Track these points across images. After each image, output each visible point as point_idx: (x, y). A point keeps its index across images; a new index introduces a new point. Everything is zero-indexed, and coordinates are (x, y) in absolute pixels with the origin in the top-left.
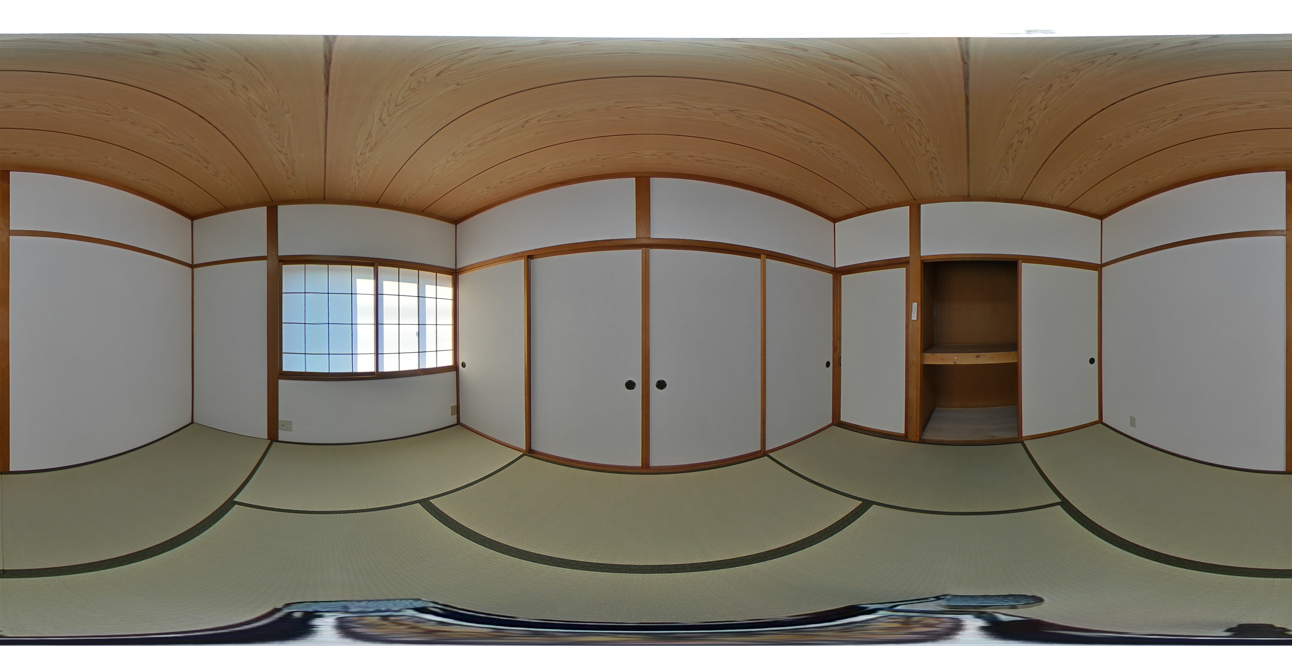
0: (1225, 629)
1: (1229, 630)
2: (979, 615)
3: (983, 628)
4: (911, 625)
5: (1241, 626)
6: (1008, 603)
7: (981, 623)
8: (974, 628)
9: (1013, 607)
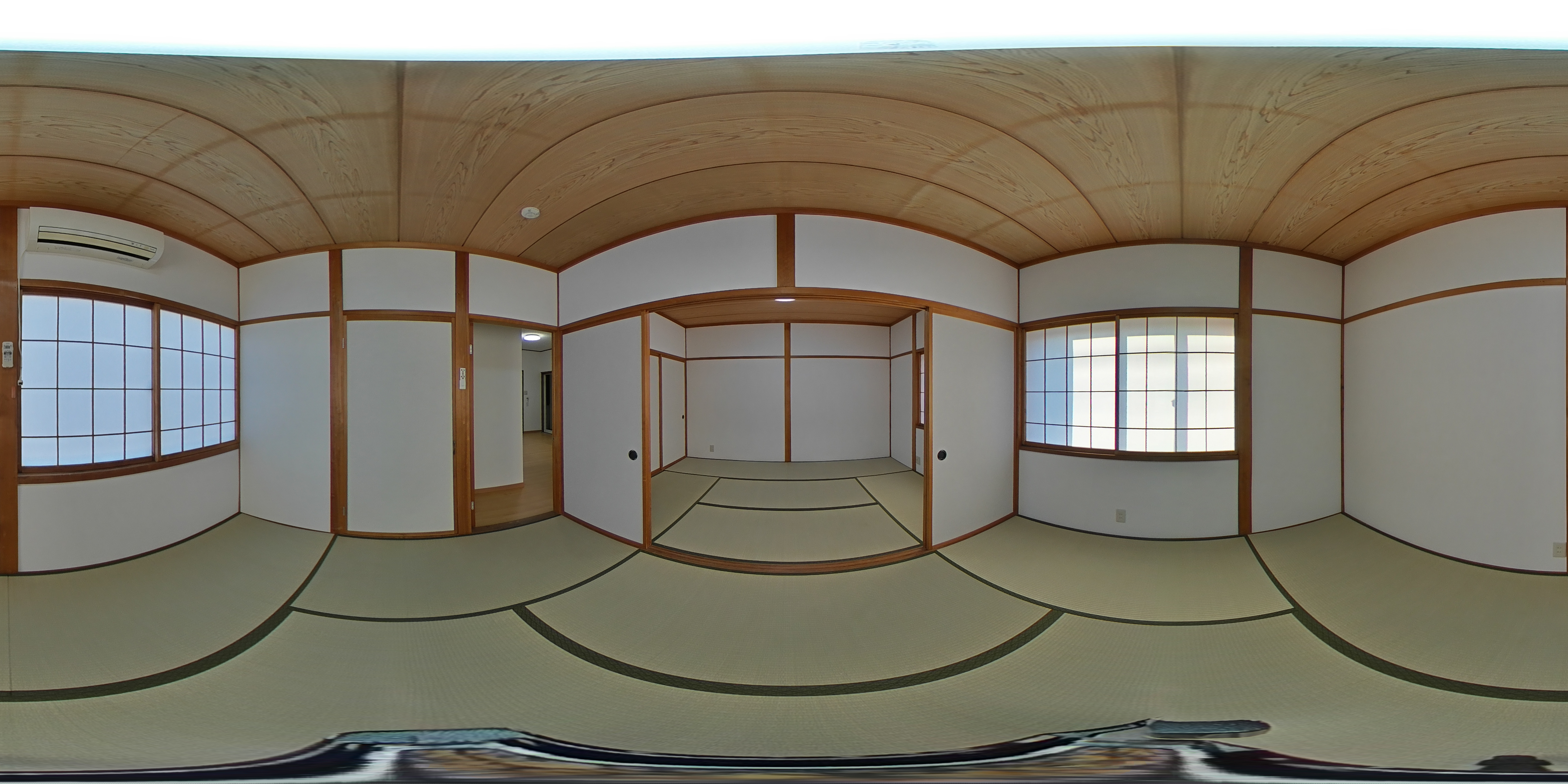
0: (1478, 762)
1: (1481, 764)
2: (1197, 746)
3: (1205, 761)
4: (1119, 757)
5: (1497, 759)
6: (1228, 730)
7: (1201, 755)
8: (1195, 761)
9: (1235, 735)
